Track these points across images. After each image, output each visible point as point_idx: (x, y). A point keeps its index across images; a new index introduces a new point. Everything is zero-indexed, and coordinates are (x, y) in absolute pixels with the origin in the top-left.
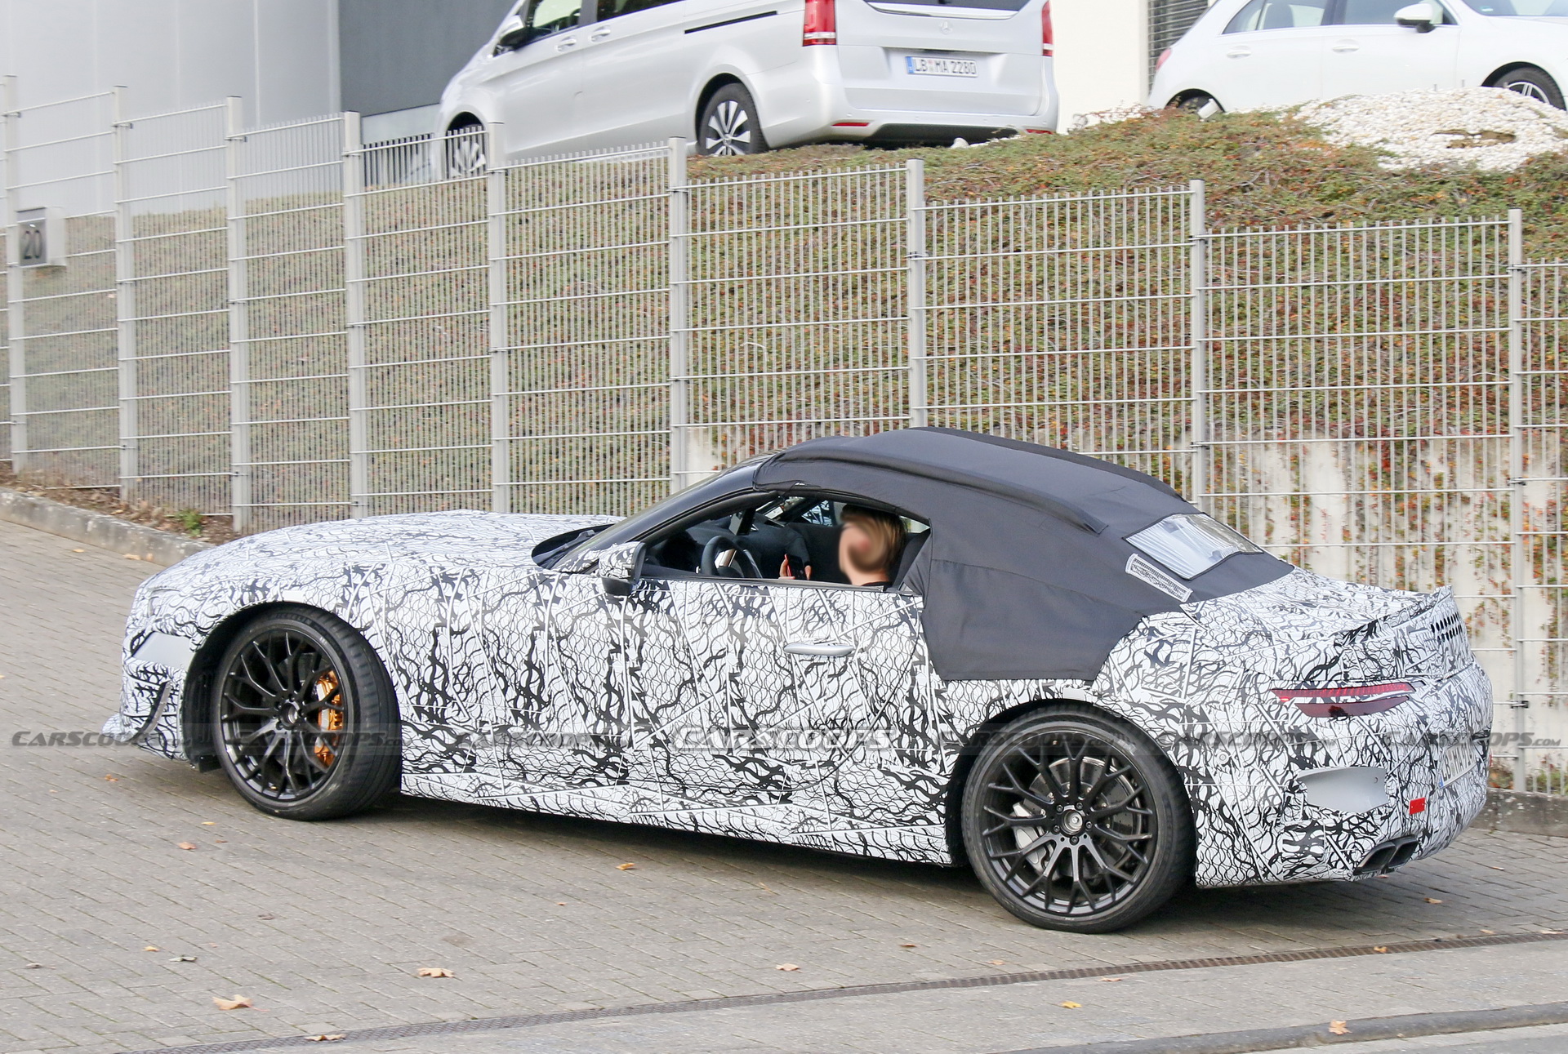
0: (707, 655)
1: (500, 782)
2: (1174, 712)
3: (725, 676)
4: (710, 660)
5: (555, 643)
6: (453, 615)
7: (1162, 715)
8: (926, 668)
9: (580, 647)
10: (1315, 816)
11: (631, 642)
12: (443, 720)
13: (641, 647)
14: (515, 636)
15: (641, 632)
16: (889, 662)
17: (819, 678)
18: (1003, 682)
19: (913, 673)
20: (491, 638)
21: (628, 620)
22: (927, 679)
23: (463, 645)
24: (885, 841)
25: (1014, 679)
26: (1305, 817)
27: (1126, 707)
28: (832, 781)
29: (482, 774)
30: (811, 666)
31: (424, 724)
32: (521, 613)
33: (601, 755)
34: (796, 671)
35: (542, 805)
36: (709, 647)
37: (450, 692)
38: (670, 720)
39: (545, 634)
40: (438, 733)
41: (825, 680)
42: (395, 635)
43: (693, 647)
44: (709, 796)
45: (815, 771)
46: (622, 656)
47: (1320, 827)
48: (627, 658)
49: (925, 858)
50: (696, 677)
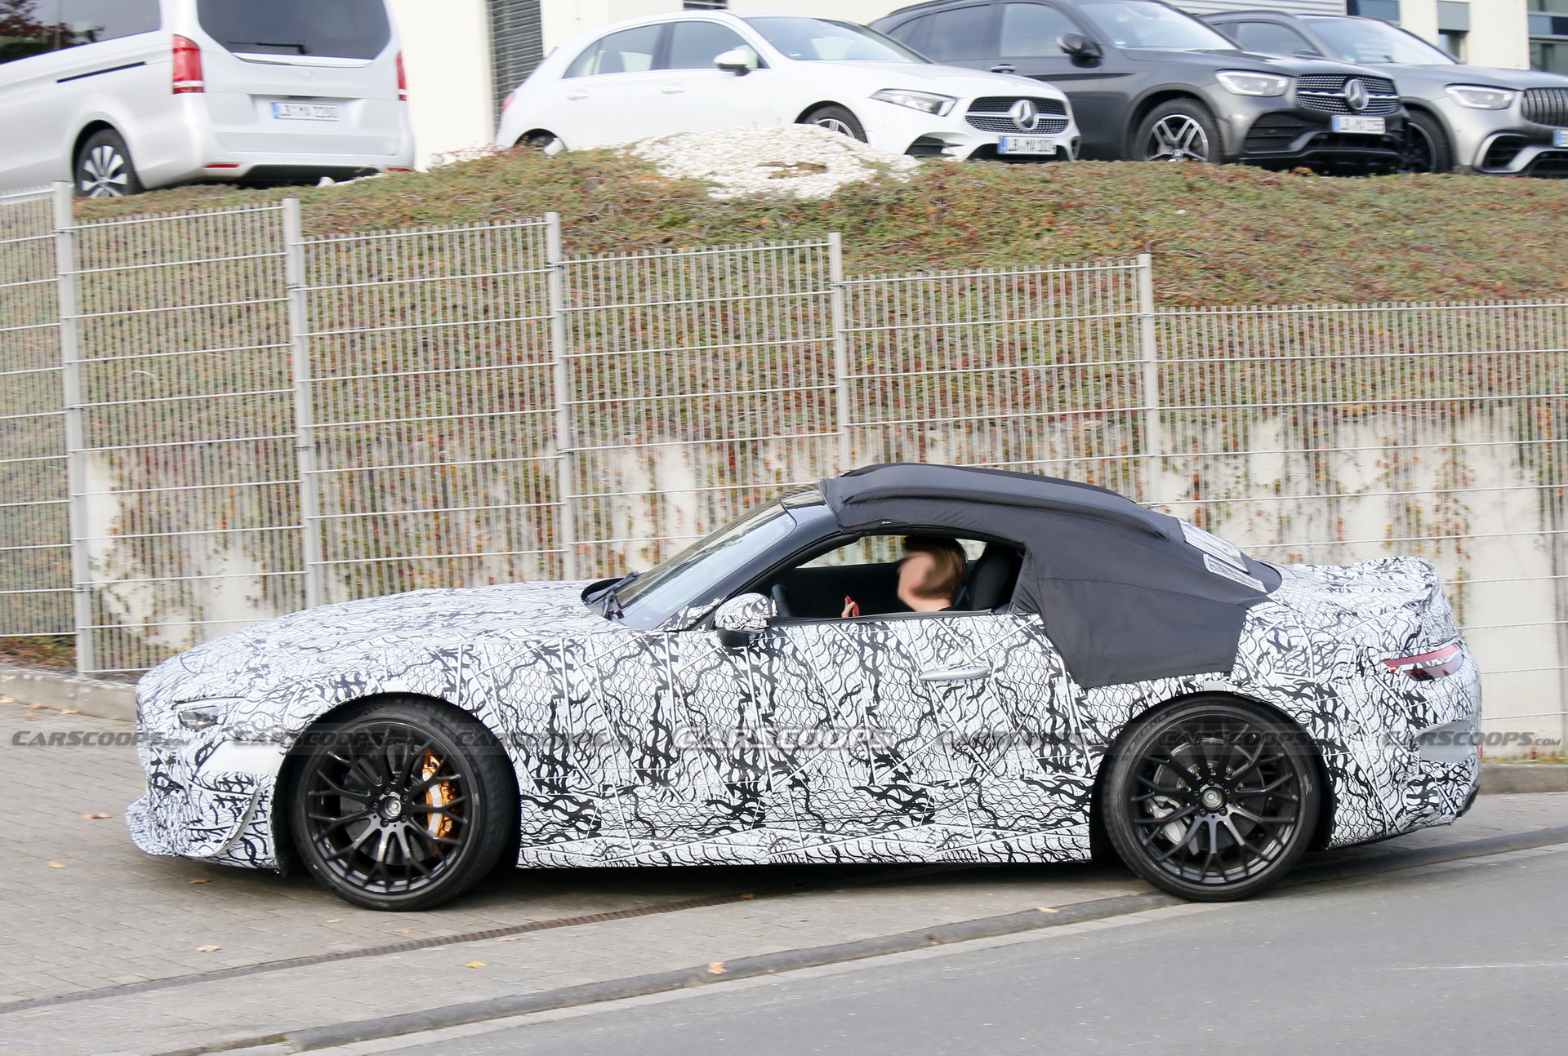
0: (842, 693)
1: (628, 842)
2: (1307, 691)
3: (862, 711)
4: (845, 697)
5: (681, 700)
6: (569, 685)
7: (1297, 695)
8: (1063, 679)
9: (708, 701)
10: (1428, 770)
11: (762, 690)
12: (564, 789)
13: (772, 693)
14: (637, 699)
15: (771, 679)
16: (1027, 678)
17: (958, 701)
18: (1143, 684)
19: (1052, 686)
20: (613, 703)
21: (756, 669)
22: (1067, 690)
23: (583, 713)
24: (1029, 847)
25: (1154, 680)
26: (1421, 772)
27: (1266, 692)
28: (976, 797)
29: (607, 837)
30: (949, 691)
31: (544, 795)
32: (641, 675)
33: (736, 802)
34: (934, 697)
35: (674, 858)
36: (844, 684)
37: (571, 761)
38: (808, 759)
39: (670, 693)
40: (559, 803)
41: (964, 702)
42: (509, 712)
43: (827, 687)
44: (849, 827)
45: (958, 790)
46: (753, 704)
47: (1433, 780)
48: (758, 705)
49: (1068, 856)
50: (832, 715)
